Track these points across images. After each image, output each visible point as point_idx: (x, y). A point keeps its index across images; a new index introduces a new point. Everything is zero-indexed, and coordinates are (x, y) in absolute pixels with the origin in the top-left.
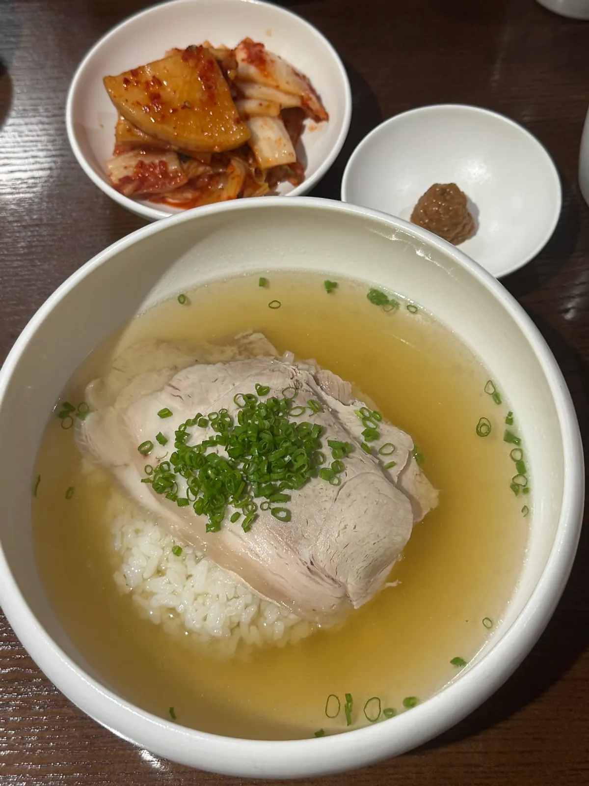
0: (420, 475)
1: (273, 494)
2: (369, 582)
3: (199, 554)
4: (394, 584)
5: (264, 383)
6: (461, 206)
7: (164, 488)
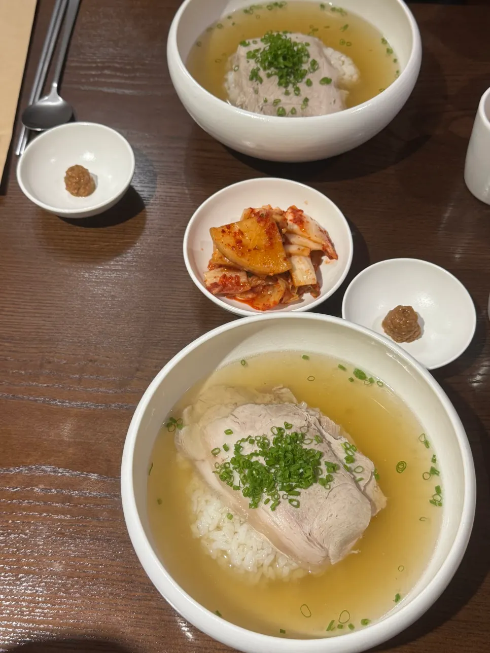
0: (377, 487)
1: (290, 490)
2: (342, 549)
3: (242, 520)
4: (356, 552)
5: (290, 422)
6: (414, 321)
7: (226, 478)
